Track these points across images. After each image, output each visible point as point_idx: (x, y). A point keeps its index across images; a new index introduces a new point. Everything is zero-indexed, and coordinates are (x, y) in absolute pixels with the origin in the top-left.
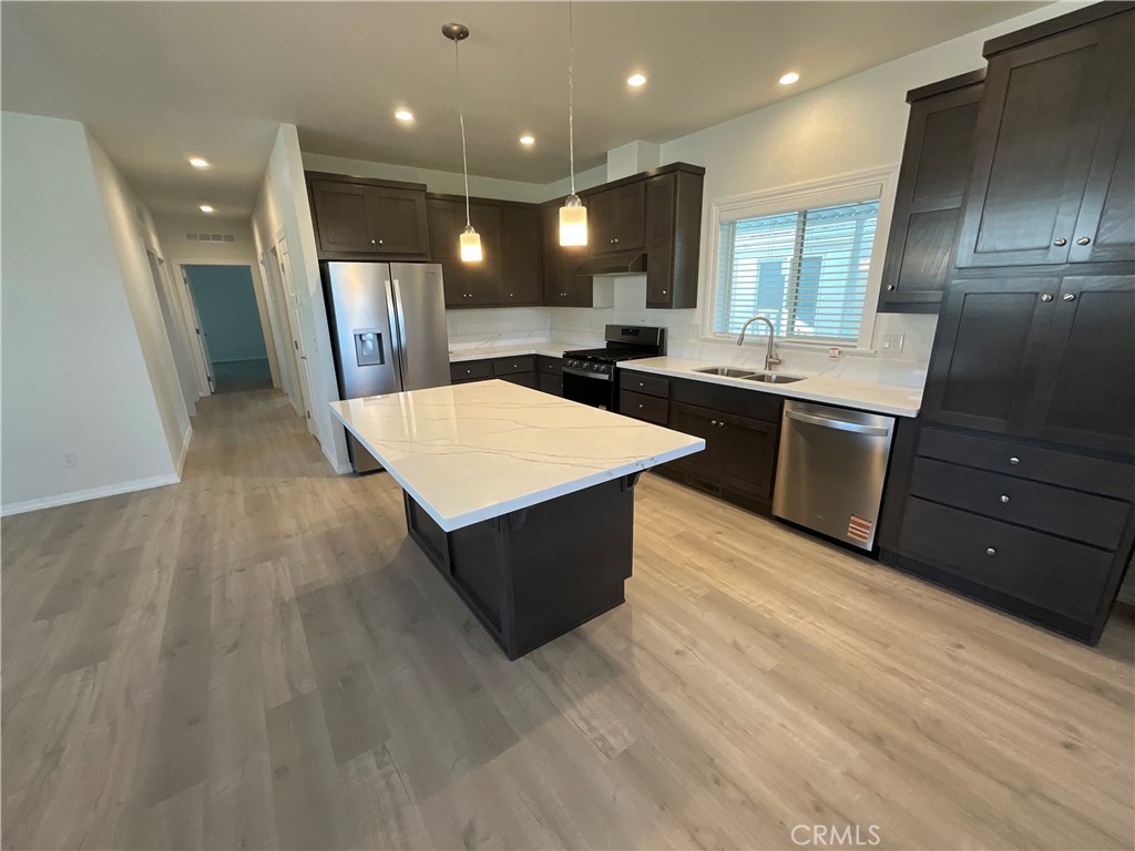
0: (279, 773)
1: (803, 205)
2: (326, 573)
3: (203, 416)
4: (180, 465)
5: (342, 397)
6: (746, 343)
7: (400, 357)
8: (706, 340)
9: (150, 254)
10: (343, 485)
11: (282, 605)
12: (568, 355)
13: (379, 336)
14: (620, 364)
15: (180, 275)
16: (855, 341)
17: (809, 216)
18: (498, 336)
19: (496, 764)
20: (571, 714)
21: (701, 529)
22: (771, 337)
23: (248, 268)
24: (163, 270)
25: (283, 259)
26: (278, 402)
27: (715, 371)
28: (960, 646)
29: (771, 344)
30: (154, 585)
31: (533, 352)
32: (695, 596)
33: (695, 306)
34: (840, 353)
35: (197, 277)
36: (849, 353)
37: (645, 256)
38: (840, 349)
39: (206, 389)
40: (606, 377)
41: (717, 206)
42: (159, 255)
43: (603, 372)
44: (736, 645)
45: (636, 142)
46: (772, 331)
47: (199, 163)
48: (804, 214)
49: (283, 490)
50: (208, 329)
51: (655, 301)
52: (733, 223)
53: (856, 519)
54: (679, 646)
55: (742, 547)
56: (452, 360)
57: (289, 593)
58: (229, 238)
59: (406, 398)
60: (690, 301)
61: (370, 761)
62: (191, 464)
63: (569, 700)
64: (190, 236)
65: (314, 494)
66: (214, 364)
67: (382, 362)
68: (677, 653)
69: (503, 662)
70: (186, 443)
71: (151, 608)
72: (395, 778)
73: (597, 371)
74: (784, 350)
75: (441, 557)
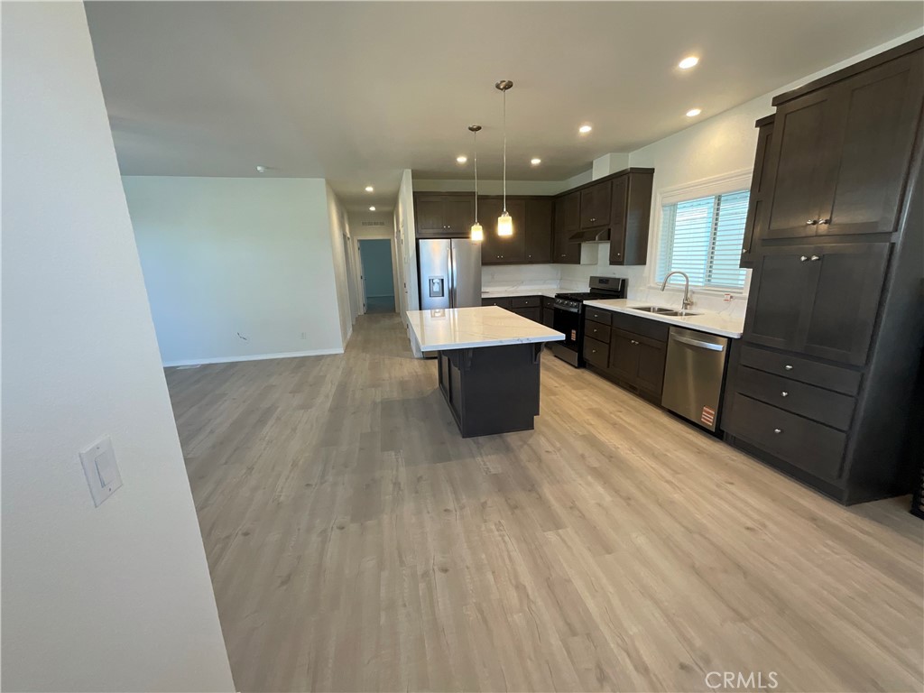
0: (361, 449)
1: (717, 192)
2: (395, 395)
3: (358, 325)
4: (345, 344)
5: (420, 309)
6: (667, 290)
7: (452, 293)
8: (650, 288)
9: (344, 236)
10: (416, 362)
11: (374, 403)
12: (559, 296)
13: (442, 280)
14: (585, 302)
15: (357, 245)
16: (742, 288)
17: (722, 199)
18: (522, 283)
19: (440, 465)
20: (479, 459)
21: (608, 407)
22: (687, 286)
23: (390, 240)
24: (349, 243)
25: (402, 237)
26: (396, 320)
27: (648, 309)
28: (732, 484)
29: (687, 291)
30: (329, 389)
31: (540, 294)
32: (576, 433)
33: (645, 263)
34: (731, 297)
35: (365, 246)
36: (736, 298)
37: (609, 230)
38: (732, 294)
39: (362, 311)
40: (575, 310)
41: (661, 194)
42: (349, 235)
43: (575, 307)
44: (583, 456)
45: (609, 155)
46: (688, 281)
47: (369, 189)
48: (719, 198)
49: (387, 361)
50: (367, 276)
51: (616, 260)
52: (674, 205)
53: (708, 410)
54: (550, 449)
55: (627, 419)
56: (484, 296)
57: (378, 400)
58: (382, 224)
59: (454, 312)
60: (641, 259)
61: (393, 453)
62: (349, 346)
63: (481, 454)
64: (363, 224)
65: (401, 364)
66: (368, 298)
67: (443, 295)
68: (547, 452)
69: (460, 438)
70: (348, 337)
71: (327, 396)
72: (400, 460)
73: (572, 306)
74: (699, 296)
75: (446, 391)
